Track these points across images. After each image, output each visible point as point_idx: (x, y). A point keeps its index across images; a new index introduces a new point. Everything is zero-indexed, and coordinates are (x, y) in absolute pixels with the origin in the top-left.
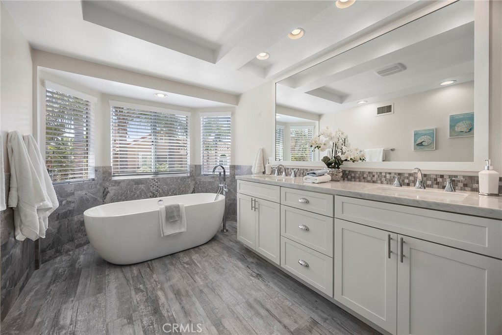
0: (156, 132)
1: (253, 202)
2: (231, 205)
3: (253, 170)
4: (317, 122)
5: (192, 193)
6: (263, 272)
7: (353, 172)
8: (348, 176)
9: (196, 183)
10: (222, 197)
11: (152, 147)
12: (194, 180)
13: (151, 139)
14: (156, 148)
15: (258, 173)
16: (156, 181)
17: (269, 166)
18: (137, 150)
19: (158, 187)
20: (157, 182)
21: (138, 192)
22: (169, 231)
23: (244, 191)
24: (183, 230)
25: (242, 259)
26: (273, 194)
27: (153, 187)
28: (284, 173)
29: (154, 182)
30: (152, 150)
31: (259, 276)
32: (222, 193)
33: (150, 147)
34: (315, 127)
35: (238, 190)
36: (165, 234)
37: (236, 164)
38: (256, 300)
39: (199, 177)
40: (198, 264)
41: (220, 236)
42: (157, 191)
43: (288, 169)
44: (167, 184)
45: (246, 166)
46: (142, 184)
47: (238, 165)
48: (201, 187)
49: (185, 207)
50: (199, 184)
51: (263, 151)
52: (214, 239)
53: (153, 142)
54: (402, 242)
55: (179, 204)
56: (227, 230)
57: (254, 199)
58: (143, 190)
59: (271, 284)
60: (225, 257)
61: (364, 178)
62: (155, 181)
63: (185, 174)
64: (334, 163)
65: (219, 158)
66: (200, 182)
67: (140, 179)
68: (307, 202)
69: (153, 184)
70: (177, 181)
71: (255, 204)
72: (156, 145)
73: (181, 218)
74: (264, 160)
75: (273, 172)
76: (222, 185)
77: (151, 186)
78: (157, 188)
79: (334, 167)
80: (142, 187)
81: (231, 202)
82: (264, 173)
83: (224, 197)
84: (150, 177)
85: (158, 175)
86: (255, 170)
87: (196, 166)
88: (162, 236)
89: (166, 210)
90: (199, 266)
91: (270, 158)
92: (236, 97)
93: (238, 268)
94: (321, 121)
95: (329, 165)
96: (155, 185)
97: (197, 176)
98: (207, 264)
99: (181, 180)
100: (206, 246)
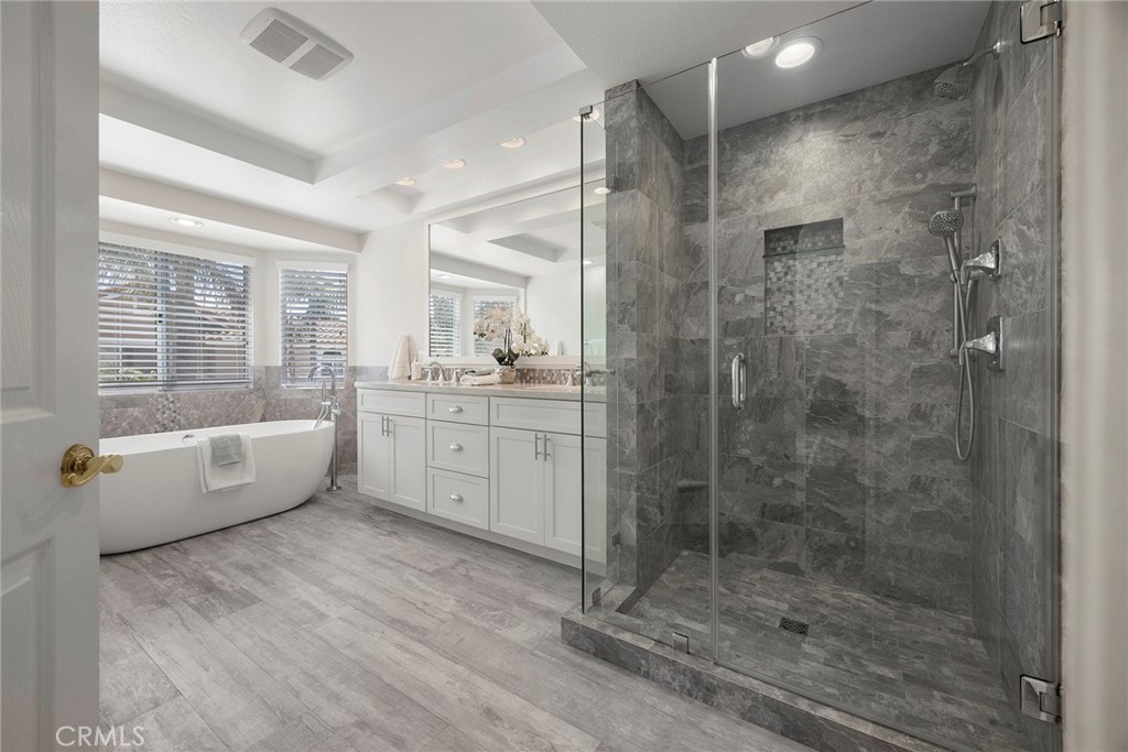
0: (167, 296)
1: (385, 422)
2: (347, 443)
3: (389, 374)
4: (523, 290)
5: (261, 421)
6: (398, 528)
7: (534, 370)
8: (525, 376)
9: (268, 404)
10: (327, 425)
11: (159, 327)
12: (264, 397)
13: (155, 309)
14: (167, 330)
15: (399, 378)
16: (171, 399)
17: (416, 366)
18: (120, 332)
19: (175, 412)
20: (173, 402)
21: (124, 424)
22: (219, 482)
23: (370, 406)
24: (249, 479)
25: (367, 519)
26: (414, 405)
27: (164, 413)
28: (441, 376)
29: (165, 403)
30: (159, 335)
31: (390, 533)
32: (328, 418)
33: (154, 326)
34: (518, 300)
35: (359, 407)
36: (210, 489)
37: (358, 364)
38: (382, 556)
39: (275, 392)
40: (281, 535)
41: (325, 497)
42: (173, 422)
43: (449, 370)
44: (197, 406)
45: (377, 368)
46: (134, 406)
47: (365, 365)
48: (280, 412)
49: (253, 440)
50: (275, 406)
51: (409, 339)
52: (310, 501)
53: (160, 316)
54: (546, 440)
55: (241, 434)
56: (339, 488)
57: (385, 417)
58: (136, 418)
59: (410, 539)
60: (335, 521)
61: (544, 378)
62: (167, 399)
63: (243, 385)
64: (506, 359)
65: (319, 358)
66: (278, 400)
67: (129, 396)
68: (460, 410)
69: (164, 406)
70: (223, 401)
71: (388, 427)
72: (167, 323)
73: (244, 458)
74: (410, 355)
75: (424, 377)
76: (329, 403)
77: (158, 410)
78: (174, 415)
79: (507, 364)
80: (135, 412)
81: (348, 438)
82: (410, 378)
83: (333, 424)
84: (155, 391)
85: (175, 388)
86: (393, 374)
87: (267, 368)
88: (204, 491)
89: (212, 445)
90: (284, 536)
91: (420, 353)
92: (359, 238)
93: (358, 529)
94: (529, 287)
95: (500, 360)
96: (170, 409)
97: (272, 389)
98: (298, 532)
99: (232, 396)
100: (295, 512)
